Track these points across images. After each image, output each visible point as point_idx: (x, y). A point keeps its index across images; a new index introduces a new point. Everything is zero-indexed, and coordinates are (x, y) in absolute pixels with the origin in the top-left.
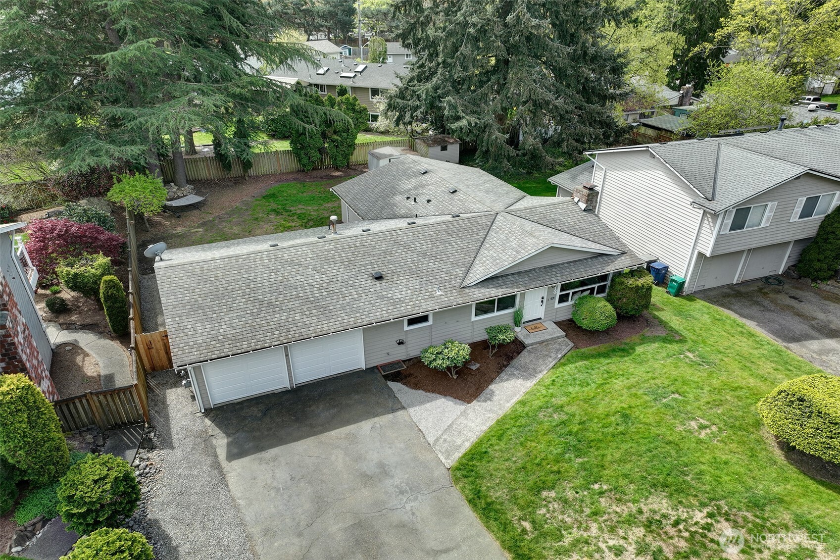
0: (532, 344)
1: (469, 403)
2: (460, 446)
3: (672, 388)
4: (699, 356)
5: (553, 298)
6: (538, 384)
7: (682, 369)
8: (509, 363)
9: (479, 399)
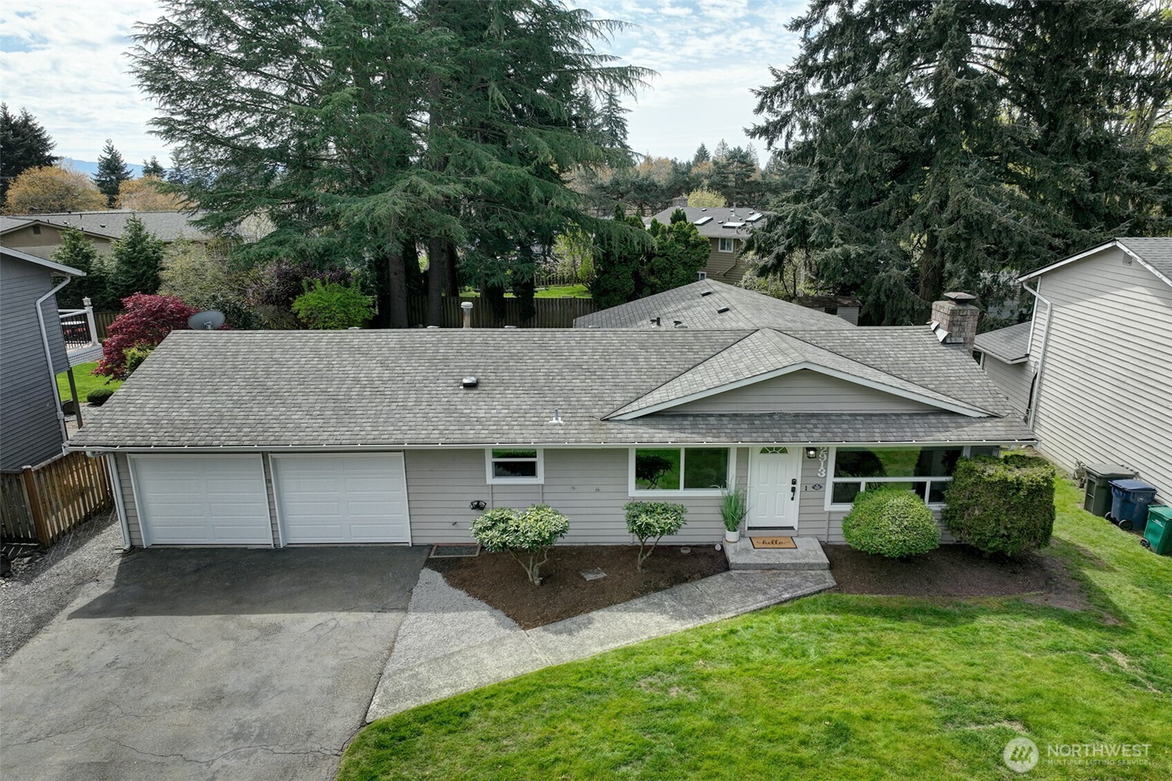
0: (746, 567)
1: (526, 627)
2: (430, 692)
3: (1014, 709)
4: (1145, 667)
5: (818, 487)
6: (696, 631)
7: (1076, 679)
8: (671, 586)
9: (551, 627)
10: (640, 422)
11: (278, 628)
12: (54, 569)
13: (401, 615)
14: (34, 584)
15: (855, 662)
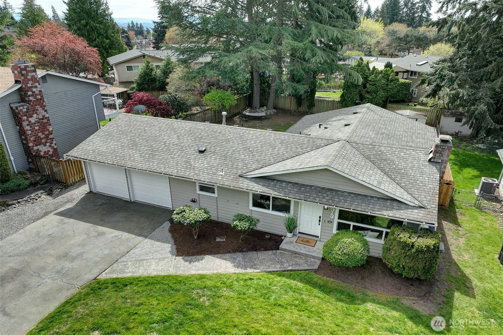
0: (285, 250)
5: (331, 222)
6: (237, 274)
8: (248, 251)
9: (186, 258)
10: (253, 180)
11: (103, 234)
12: (64, 196)
13: (144, 238)
14: (54, 200)
15: (286, 308)
